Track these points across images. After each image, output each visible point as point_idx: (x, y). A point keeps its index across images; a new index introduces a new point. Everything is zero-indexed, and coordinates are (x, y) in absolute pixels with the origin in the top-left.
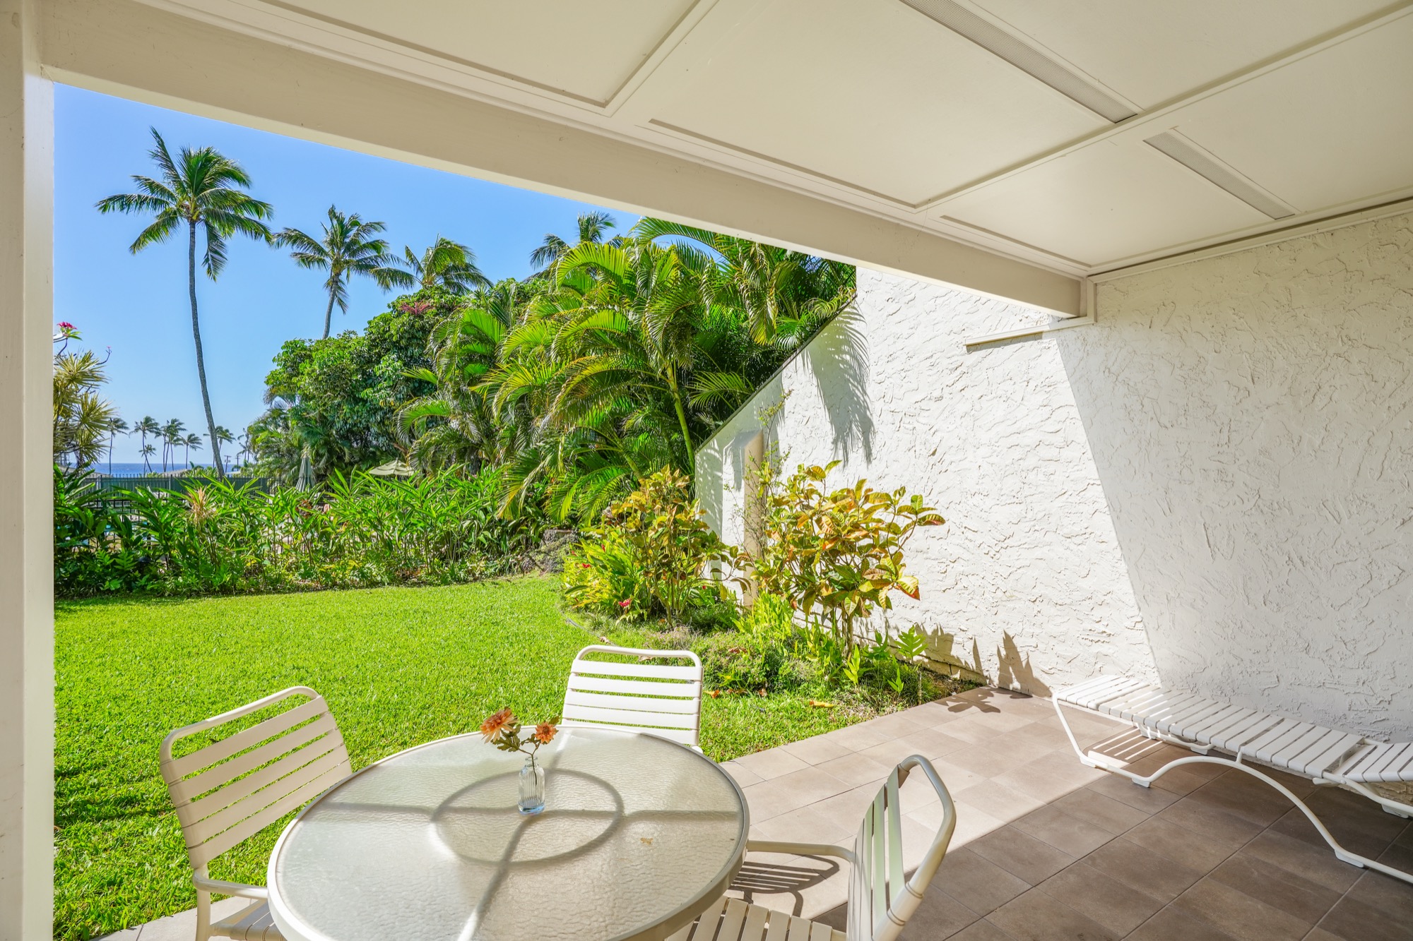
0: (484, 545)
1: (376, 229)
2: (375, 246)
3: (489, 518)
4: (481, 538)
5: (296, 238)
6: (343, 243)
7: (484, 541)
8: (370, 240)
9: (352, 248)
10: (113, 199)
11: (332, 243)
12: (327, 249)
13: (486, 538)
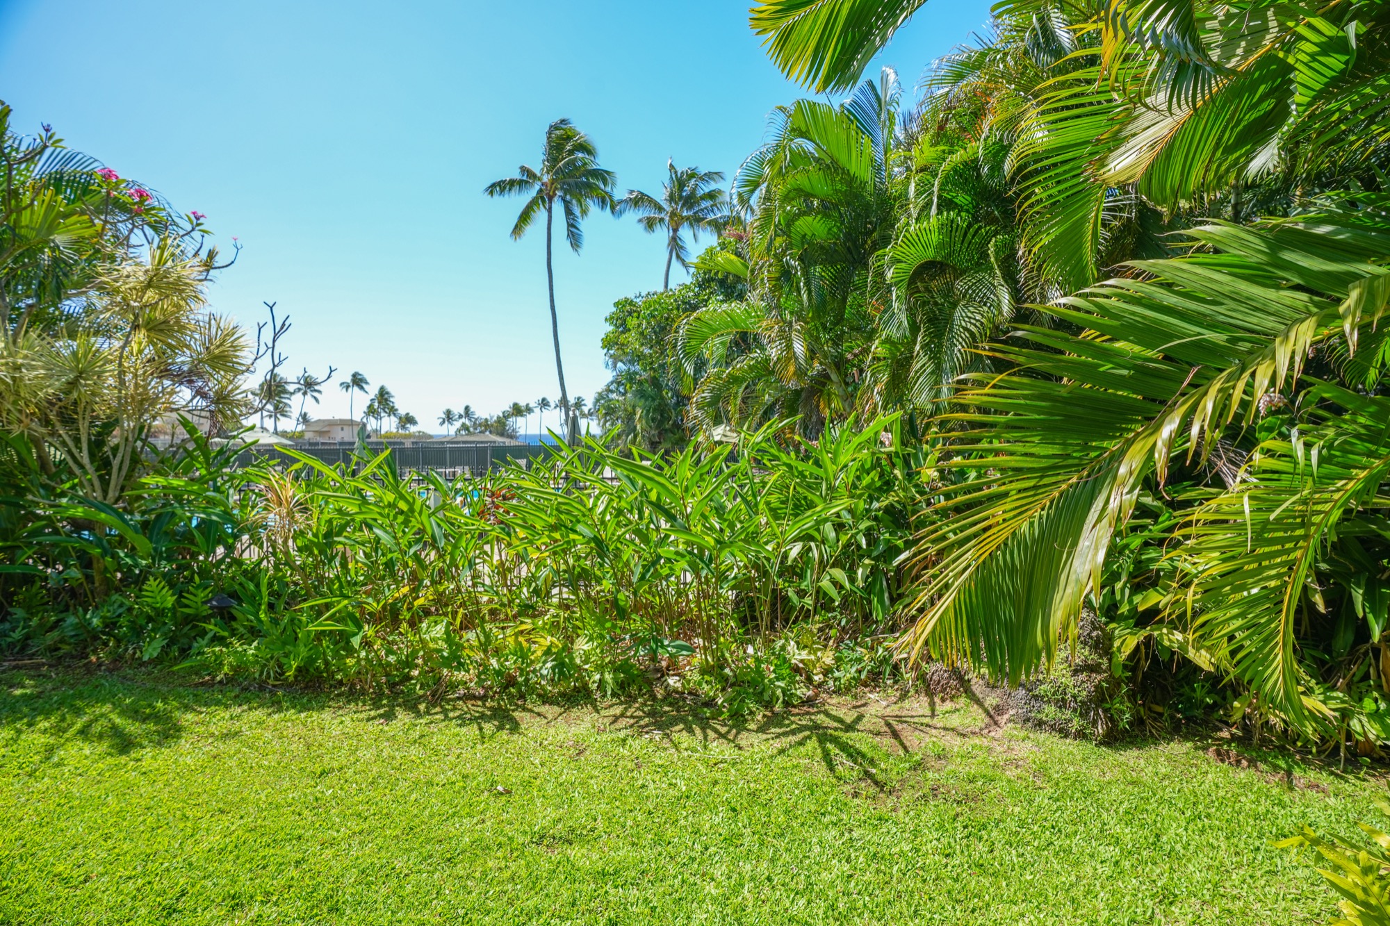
0: (833, 601)
1: (713, 179)
2: (711, 196)
3: (844, 539)
4: (825, 583)
5: (640, 200)
6: (681, 197)
7: (833, 592)
8: (707, 190)
9: (690, 201)
10: (493, 186)
11: (671, 199)
12: (665, 205)
13: (835, 583)
